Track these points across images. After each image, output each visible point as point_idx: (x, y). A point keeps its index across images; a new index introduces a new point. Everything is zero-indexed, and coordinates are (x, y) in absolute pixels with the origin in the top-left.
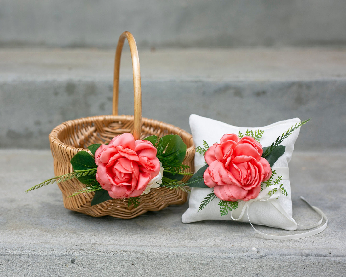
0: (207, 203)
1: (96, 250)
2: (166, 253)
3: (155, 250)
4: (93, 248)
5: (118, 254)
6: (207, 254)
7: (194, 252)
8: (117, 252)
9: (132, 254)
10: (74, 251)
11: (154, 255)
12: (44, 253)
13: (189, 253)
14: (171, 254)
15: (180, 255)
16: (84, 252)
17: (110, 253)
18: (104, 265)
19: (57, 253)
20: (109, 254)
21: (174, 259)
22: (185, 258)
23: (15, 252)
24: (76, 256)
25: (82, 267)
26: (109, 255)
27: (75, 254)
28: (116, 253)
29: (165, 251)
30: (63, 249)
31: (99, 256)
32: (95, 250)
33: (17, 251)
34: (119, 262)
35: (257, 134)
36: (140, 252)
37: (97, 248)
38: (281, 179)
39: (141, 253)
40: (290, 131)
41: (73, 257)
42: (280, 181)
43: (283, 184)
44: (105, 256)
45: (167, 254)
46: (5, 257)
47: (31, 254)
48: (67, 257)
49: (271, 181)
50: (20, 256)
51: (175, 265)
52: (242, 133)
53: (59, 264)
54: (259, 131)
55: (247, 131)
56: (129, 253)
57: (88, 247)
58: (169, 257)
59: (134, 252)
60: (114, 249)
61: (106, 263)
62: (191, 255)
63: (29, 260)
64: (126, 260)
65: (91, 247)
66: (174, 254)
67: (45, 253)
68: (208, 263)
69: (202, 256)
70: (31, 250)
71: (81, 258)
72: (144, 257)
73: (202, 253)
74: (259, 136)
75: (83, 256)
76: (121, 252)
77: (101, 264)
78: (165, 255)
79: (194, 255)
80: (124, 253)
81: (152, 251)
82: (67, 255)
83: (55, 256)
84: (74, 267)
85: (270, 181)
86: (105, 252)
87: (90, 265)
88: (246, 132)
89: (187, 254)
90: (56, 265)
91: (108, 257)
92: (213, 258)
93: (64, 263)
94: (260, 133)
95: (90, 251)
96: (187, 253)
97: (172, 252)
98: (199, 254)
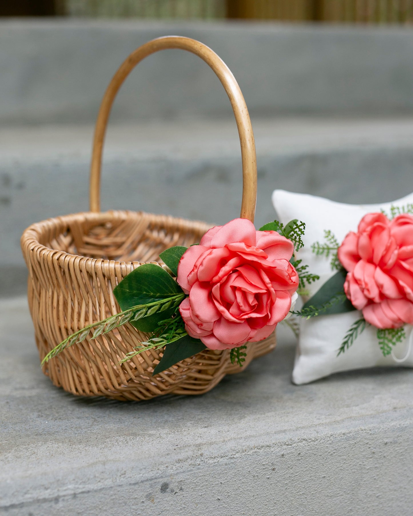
1: (207, 455)
2: (329, 436)
3: (311, 434)
4: (200, 453)
5: (248, 456)
6: (393, 424)
7: (372, 425)
8: (246, 452)
9: (272, 449)
10: (167, 467)
11: (310, 444)
12: (106, 483)
13: (366, 428)
14: (338, 436)
15: (351, 434)
16: (186, 465)
17: (235, 456)
18: (222, 482)
19: (132, 477)
20: (233, 458)
21: (343, 445)
22: (360, 439)
23: (46, 494)
24: (171, 475)
25: (181, 497)
26: (232, 461)
27: (171, 472)
28: (244, 454)
29: (327, 432)
30: (144, 467)
31: (214, 466)
32: (207, 457)
33: (49, 491)
34: (249, 471)
36: (287, 443)
37: (207, 451)
39: (287, 445)
41: (165, 480)
44: (226, 464)
45: (331, 438)
46: (25, 510)
47: (80, 491)
48: (152, 482)
50: (56, 500)
51: (343, 456)
53: (136, 499)
55: (392, 208)
56: (267, 449)
57: (190, 453)
58: (334, 443)
59: (276, 444)
60: (240, 447)
61: (225, 478)
62: (370, 430)
63: (76, 505)
64: (264, 463)
65: (195, 451)
66: (343, 435)
67: (108, 483)
68: (396, 439)
69: (387, 429)
70: (79, 483)
71: (181, 477)
72: (293, 450)
73: (386, 423)
75: (184, 472)
76: (254, 451)
77: (218, 482)
78: (329, 440)
79: (373, 429)
80: (258, 450)
81: (305, 437)
82: (153, 476)
83: (130, 484)
84: (166, 499)
86: (224, 457)
87: (196, 488)
89: (362, 430)
90: (129, 504)
91: (231, 465)
92: (403, 429)
93: (147, 496)
95: (197, 460)
96: (363, 428)
97: (339, 432)
98: (382, 426)
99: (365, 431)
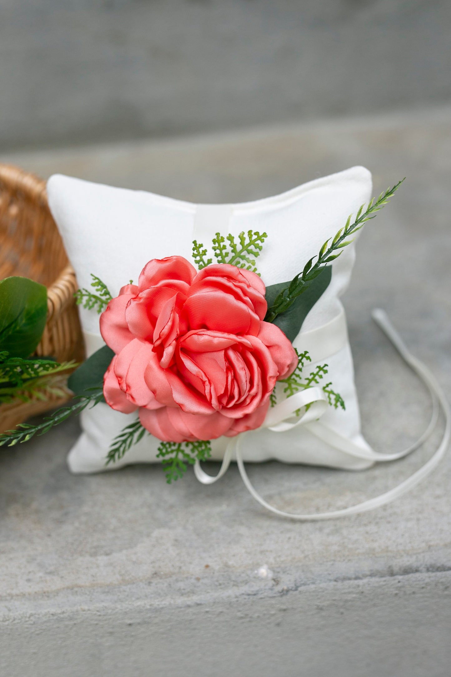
0: (127, 448)
2: (28, 615)
6: (139, 603)
7: (103, 604)
13: (92, 608)
14: (43, 616)
15: (66, 615)
21: (53, 625)
22: (81, 620)
29: (25, 611)
35: (247, 241)
38: (326, 372)
40: (342, 234)
42: (324, 375)
43: (331, 383)
45: (31, 618)
49: (298, 376)
52: (201, 246)
54: (253, 233)
55: (218, 237)
58: (37, 623)
62: (98, 611)
66: (51, 616)
68: (146, 620)
69: (128, 610)
73: (127, 602)
74: (252, 247)
78: (28, 621)
79: (104, 610)
85: (294, 377)
88: (214, 241)
89: (84, 611)
92: (158, 610)
94: (256, 240)
96: (86, 608)
97: (44, 611)
98: (119, 606)
99: (89, 612)
